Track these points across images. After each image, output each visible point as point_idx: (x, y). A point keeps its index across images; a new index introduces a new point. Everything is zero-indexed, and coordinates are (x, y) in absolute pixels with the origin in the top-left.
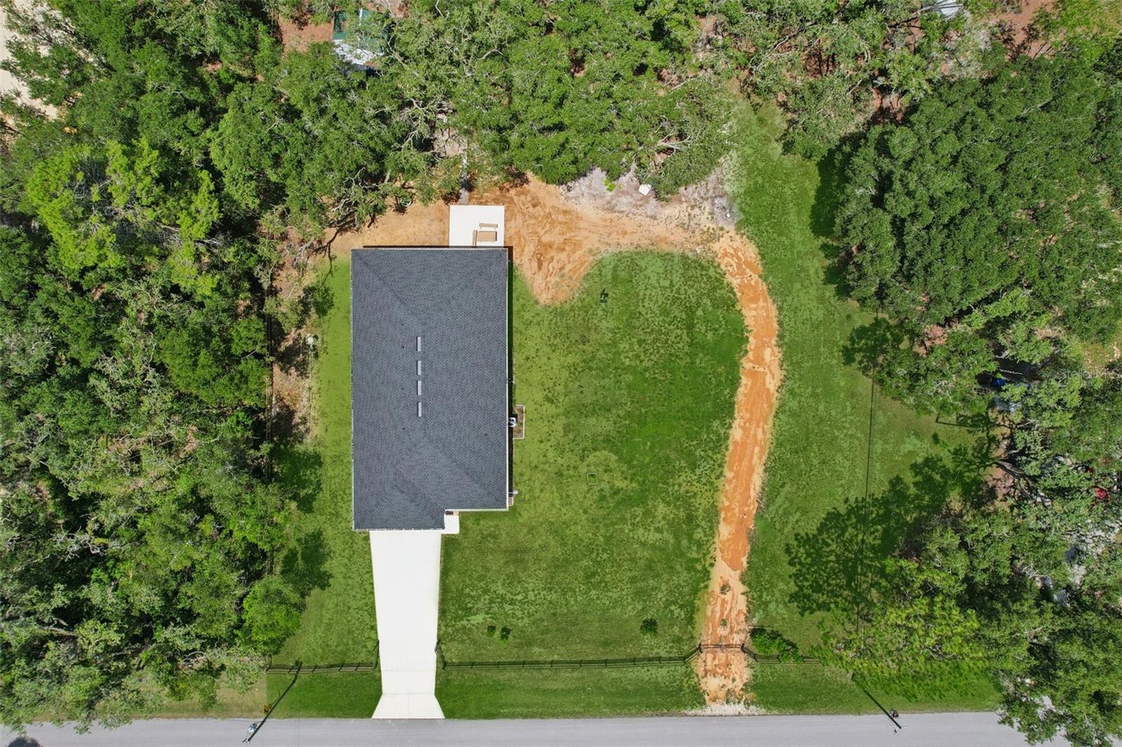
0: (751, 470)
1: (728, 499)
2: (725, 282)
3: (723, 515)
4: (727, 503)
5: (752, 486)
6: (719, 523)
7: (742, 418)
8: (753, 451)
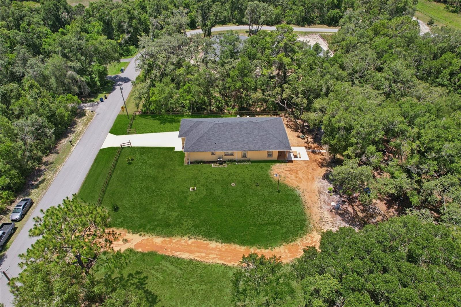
0: (191, 252)
1: (176, 242)
2: (297, 238)
3: (167, 239)
4: (174, 241)
5: (182, 253)
6: (163, 237)
7: (222, 247)
8: (202, 252)
